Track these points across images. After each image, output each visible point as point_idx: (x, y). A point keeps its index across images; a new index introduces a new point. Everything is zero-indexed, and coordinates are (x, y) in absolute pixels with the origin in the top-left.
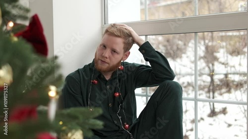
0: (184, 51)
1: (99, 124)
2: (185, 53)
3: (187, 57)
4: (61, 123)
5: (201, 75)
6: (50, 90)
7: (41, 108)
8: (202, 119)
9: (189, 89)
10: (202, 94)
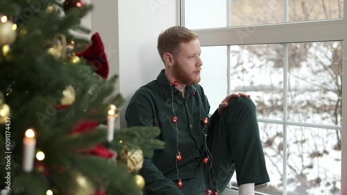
0: (304, 57)
1: (161, 144)
2: (305, 60)
3: (308, 66)
4: (121, 142)
5: (326, 91)
6: (110, 109)
7: (102, 126)
8: (325, 152)
9: (309, 111)
10: (327, 117)
